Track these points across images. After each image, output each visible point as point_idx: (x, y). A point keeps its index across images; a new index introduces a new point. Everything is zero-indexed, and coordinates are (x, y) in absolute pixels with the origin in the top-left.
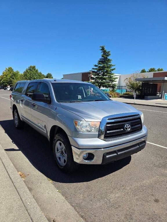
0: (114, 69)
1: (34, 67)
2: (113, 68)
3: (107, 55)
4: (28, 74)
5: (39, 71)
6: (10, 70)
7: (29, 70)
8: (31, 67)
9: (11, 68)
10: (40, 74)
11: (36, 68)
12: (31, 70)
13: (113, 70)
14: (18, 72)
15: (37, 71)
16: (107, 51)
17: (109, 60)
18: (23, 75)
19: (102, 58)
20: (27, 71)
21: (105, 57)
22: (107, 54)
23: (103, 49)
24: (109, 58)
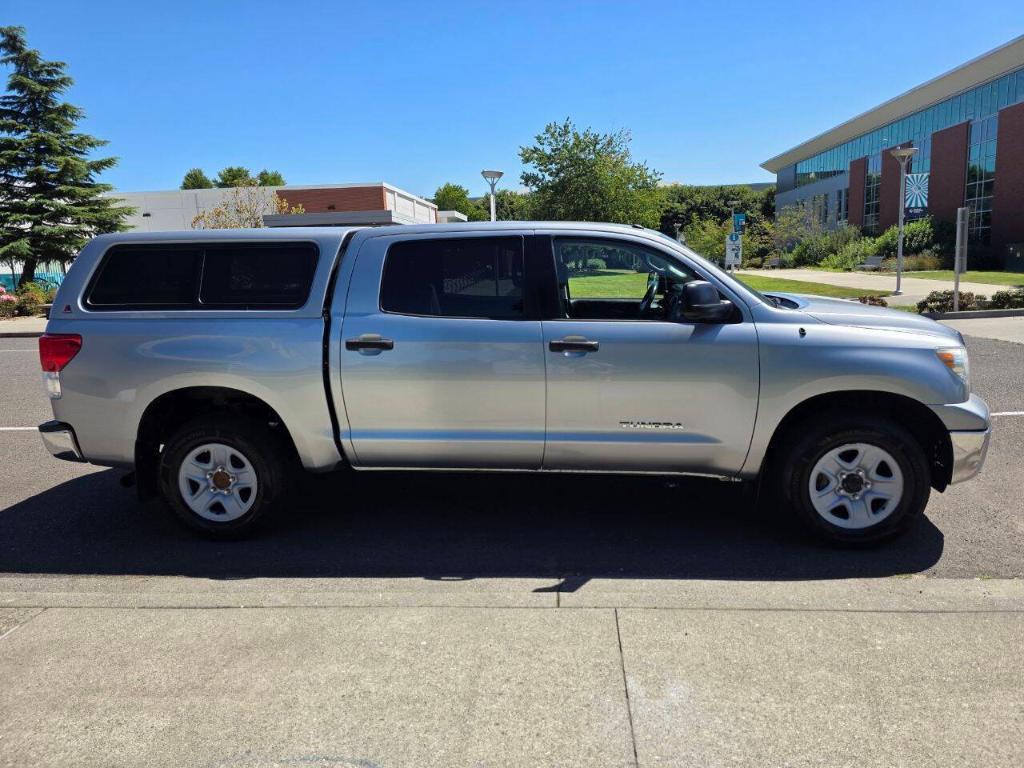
0: (108, 163)
2: (94, 155)
3: (43, 83)
13: (98, 166)
16: (45, 58)
17: (64, 110)
19: (14, 93)
21: (32, 92)
22: (44, 76)
23: (12, 43)
24: (60, 98)
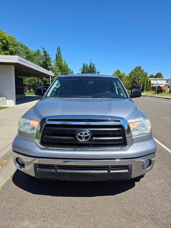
1: (140, 67)
4: (133, 75)
5: (145, 71)
6: (118, 72)
7: (135, 71)
8: (136, 68)
9: (119, 71)
10: (145, 74)
11: (142, 69)
12: (136, 71)
14: (124, 74)
15: (142, 71)
18: (129, 77)
20: (132, 72)
